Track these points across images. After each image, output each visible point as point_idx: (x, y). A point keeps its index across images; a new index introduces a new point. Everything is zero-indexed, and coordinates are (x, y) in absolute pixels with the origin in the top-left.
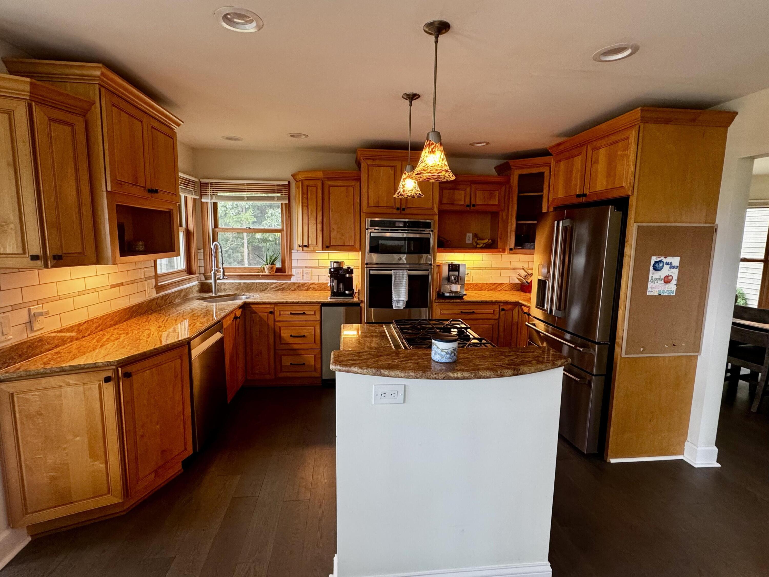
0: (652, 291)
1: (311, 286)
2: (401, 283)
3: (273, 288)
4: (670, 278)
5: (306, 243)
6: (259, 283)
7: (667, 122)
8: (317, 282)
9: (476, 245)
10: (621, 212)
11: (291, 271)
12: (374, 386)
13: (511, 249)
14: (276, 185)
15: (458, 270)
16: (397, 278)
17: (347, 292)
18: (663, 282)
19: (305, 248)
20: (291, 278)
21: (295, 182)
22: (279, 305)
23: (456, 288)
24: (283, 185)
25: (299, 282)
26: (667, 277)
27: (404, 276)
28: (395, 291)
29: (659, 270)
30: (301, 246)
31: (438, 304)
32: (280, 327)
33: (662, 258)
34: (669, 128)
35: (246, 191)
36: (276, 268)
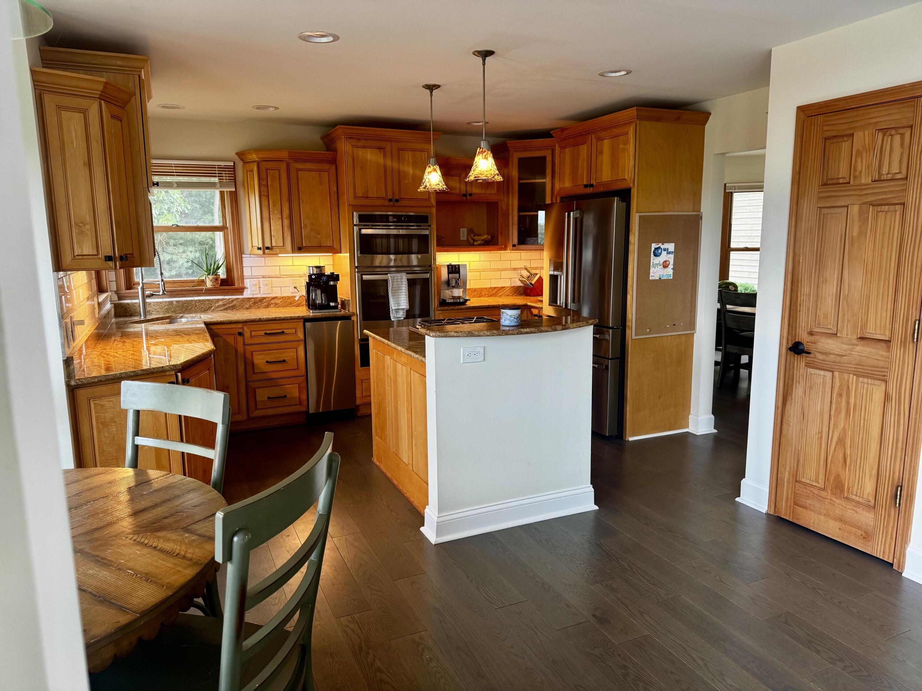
0: (654, 276)
1: (273, 301)
2: (399, 288)
3: (219, 306)
4: (668, 263)
5: (268, 244)
6: (199, 301)
7: (658, 120)
8: (279, 295)
9: (473, 242)
10: (625, 203)
11: (243, 282)
12: (462, 349)
13: (514, 246)
14: (217, 167)
15: (459, 272)
16: (395, 283)
17: (332, 304)
18: (662, 267)
19: (267, 251)
20: (243, 292)
21: (245, 163)
22: (248, 324)
23: (457, 292)
24: (226, 167)
25: (255, 296)
26: (665, 262)
27: (403, 280)
28: (393, 299)
29: (658, 256)
30: (260, 249)
31: (440, 312)
32: (252, 352)
33: (660, 245)
34: (659, 124)
35: (174, 175)
36: (221, 279)
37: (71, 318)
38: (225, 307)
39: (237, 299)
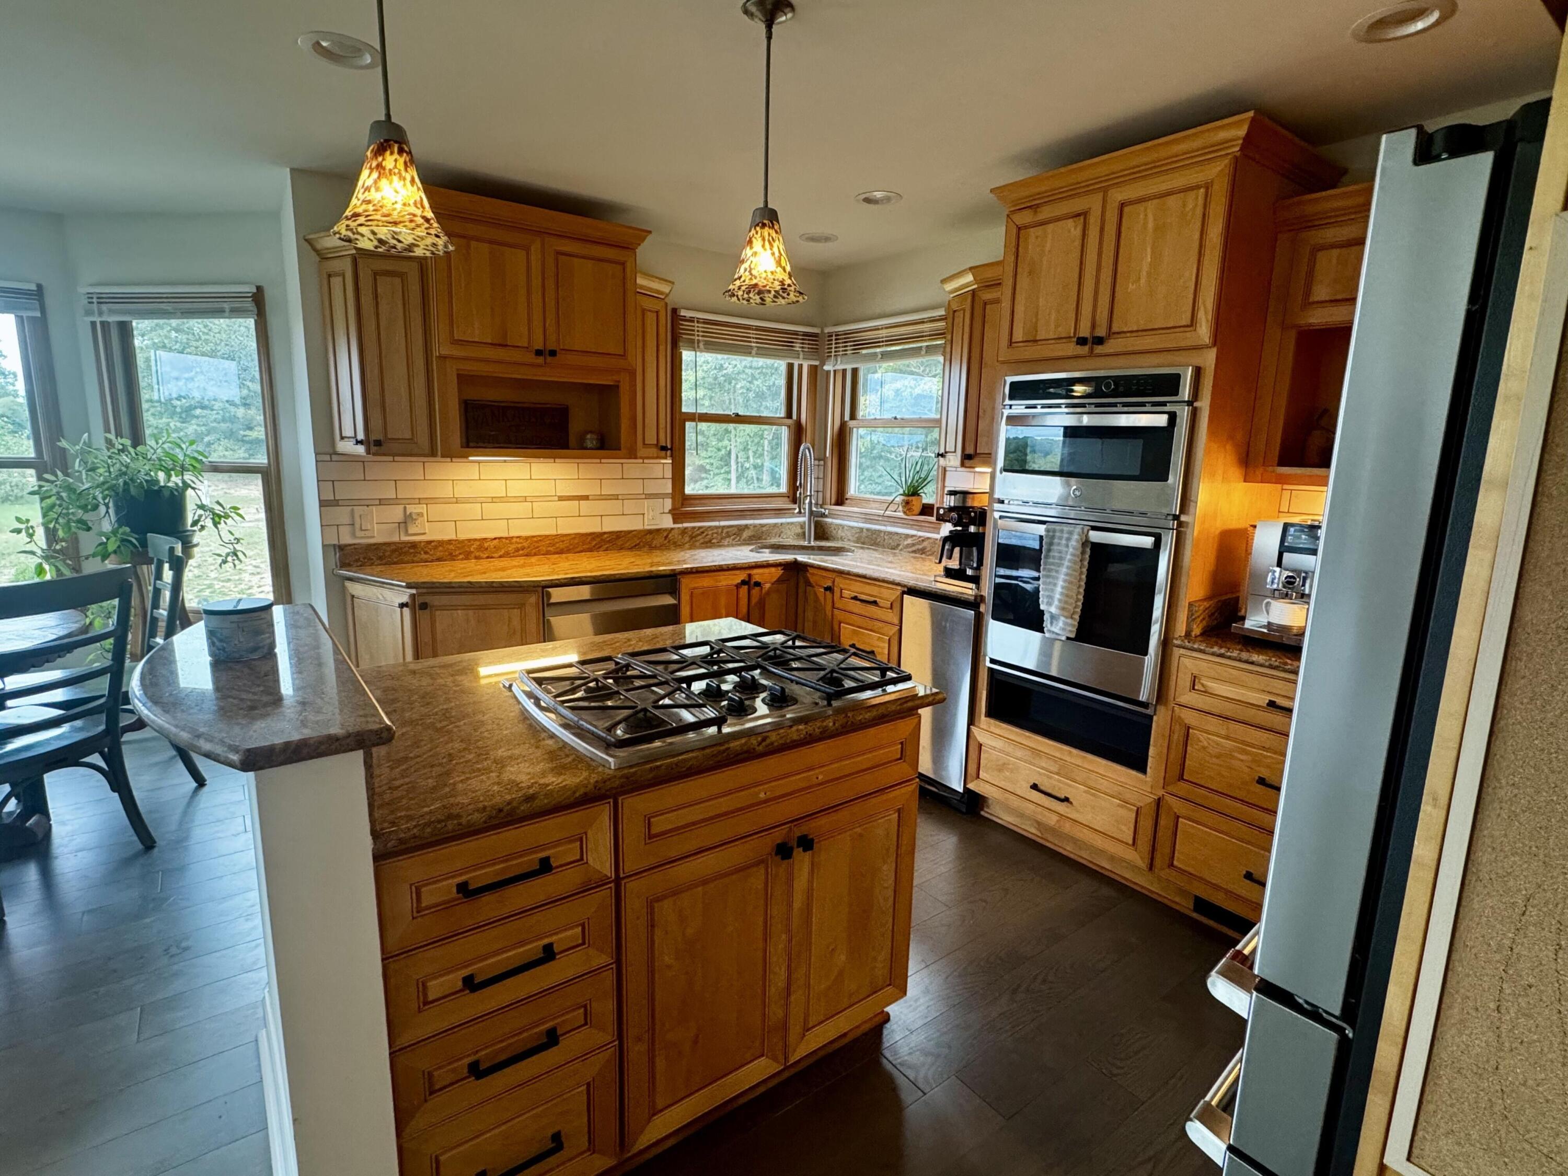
2: (1060, 562)
3: (908, 546)
14: (926, 320)
16: (1054, 548)
17: (969, 572)
22: (840, 575)
27: (1073, 543)
32: (839, 623)
37: (405, 508)
38: (914, 548)
39: (928, 538)
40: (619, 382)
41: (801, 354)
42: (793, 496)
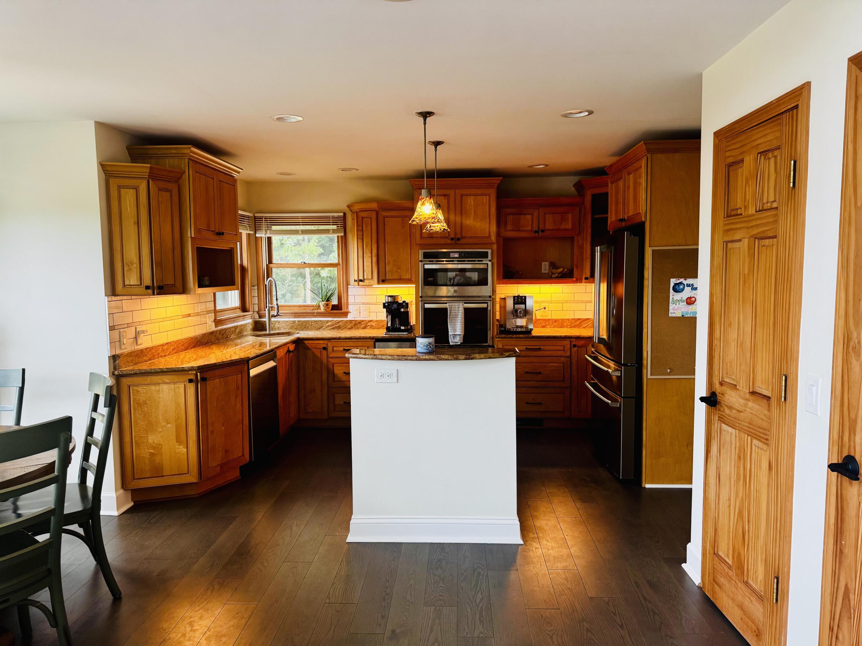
0: (674, 313)
1: (369, 324)
2: (456, 316)
3: (328, 326)
4: (693, 299)
5: (361, 278)
6: (315, 321)
7: (675, 151)
8: (374, 319)
9: (552, 275)
10: (638, 237)
11: (347, 308)
12: (376, 370)
13: (586, 278)
14: (331, 217)
15: (525, 303)
16: (453, 312)
17: (403, 328)
18: (685, 303)
19: (361, 283)
20: (347, 315)
21: (351, 213)
22: (332, 341)
23: (521, 322)
24: (338, 217)
25: (356, 319)
26: (690, 298)
27: (460, 309)
28: (450, 325)
29: (680, 292)
30: (357, 281)
31: (499, 339)
32: (333, 364)
33: (682, 280)
34: (677, 156)
35: (300, 225)
36: (332, 305)
37: (136, 328)
38: (333, 327)
39: (342, 321)
40: (233, 248)
41: (248, 227)
42: (244, 308)
